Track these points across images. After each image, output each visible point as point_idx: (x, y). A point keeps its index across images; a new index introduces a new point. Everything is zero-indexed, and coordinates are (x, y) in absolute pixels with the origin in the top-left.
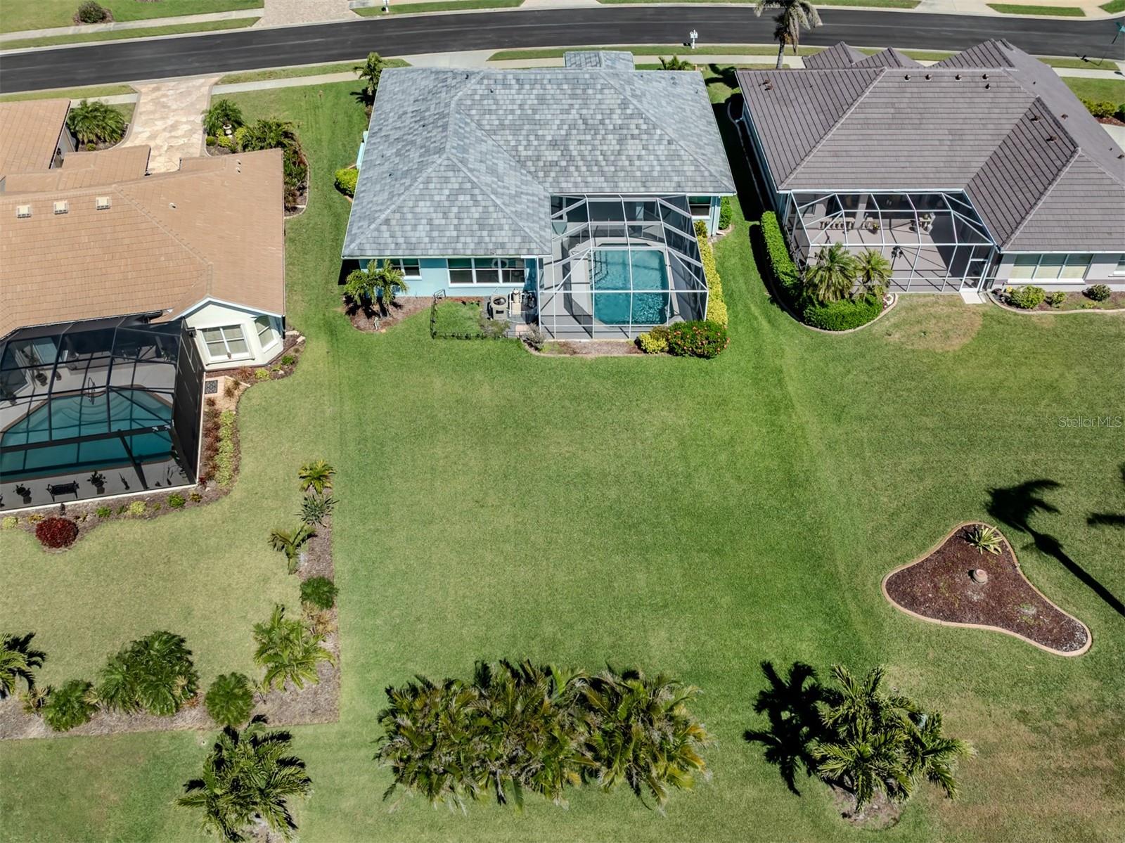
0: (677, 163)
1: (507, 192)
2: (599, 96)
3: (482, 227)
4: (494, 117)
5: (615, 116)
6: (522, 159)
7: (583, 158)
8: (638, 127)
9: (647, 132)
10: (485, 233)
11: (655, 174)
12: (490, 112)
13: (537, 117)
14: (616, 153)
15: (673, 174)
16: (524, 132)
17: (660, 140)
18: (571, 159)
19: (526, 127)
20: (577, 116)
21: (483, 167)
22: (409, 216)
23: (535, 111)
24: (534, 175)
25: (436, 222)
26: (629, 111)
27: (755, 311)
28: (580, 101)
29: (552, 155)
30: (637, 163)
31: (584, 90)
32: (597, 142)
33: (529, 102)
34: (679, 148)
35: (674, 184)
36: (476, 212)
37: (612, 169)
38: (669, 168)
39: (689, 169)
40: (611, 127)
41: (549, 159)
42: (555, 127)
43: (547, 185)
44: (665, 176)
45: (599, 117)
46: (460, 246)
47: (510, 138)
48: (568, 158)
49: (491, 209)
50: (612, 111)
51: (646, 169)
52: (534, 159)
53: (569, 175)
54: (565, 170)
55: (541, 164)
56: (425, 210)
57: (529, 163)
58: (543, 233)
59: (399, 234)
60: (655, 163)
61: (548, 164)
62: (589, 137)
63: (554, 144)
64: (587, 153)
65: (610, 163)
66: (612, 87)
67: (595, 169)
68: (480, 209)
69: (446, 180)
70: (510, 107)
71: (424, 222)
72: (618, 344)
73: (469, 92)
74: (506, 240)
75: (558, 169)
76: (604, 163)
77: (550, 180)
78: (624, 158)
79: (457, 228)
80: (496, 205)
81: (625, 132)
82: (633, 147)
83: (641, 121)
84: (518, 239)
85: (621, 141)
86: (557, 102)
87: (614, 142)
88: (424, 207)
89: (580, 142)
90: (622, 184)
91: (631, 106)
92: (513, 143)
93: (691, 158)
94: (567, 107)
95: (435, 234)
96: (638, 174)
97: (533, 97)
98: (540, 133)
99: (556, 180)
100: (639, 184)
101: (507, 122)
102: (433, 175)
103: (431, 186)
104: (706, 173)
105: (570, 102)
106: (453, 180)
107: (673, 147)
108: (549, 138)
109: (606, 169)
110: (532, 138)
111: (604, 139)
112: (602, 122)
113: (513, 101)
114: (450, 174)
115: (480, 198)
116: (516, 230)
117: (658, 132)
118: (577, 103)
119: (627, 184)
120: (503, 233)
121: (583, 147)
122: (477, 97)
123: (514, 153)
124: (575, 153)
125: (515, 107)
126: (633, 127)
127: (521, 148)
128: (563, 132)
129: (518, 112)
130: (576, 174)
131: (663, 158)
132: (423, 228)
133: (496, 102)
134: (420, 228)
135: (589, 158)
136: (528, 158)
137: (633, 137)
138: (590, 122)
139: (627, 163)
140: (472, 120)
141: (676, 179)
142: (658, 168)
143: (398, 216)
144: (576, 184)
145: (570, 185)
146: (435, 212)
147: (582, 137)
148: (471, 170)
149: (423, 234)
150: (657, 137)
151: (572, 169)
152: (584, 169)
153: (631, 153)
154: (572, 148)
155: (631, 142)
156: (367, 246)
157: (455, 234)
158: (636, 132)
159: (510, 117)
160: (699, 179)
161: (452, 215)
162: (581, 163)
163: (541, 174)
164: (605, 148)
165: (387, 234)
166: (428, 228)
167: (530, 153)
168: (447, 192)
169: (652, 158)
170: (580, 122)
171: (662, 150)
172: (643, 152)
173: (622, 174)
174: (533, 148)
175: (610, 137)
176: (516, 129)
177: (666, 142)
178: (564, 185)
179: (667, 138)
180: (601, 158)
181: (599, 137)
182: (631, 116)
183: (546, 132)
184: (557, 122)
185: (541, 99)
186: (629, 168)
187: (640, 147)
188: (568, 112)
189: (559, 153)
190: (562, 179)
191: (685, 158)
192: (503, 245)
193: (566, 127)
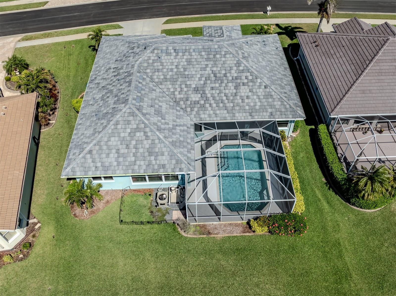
0: (270, 100)
1: (167, 126)
2: (223, 59)
3: (150, 154)
4: (160, 74)
5: (233, 72)
6: (178, 100)
7: (214, 98)
8: (246, 78)
9: (252, 81)
10: (153, 158)
11: (257, 107)
12: (158, 70)
13: (186, 73)
14: (234, 95)
15: (268, 107)
16: (179, 83)
17: (260, 87)
18: (207, 99)
19: (180, 79)
20: (210, 72)
21: (152, 110)
22: (105, 147)
23: (185, 69)
24: (184, 110)
25: (122, 151)
26: (241, 68)
27: (319, 194)
28: (212, 62)
29: (195, 97)
30: (246, 101)
31: (214, 56)
32: (222, 88)
33: (182, 64)
34: (271, 90)
35: (268, 114)
36: (147, 143)
37: (232, 105)
38: (266, 104)
39: (277, 104)
40: (230, 78)
41: (194, 99)
42: (197, 79)
43: (192, 116)
44: (263, 109)
45: (223, 72)
46: (136, 167)
47: (170, 86)
48: (205, 99)
49: (157, 141)
50: (231, 68)
51: (252, 104)
52: (185, 99)
53: (206, 109)
54: (203, 106)
55: (189, 103)
56: (115, 143)
57: (182, 103)
58: (189, 155)
59: (98, 160)
60: (257, 100)
61: (193, 103)
62: (217, 85)
63: (196, 90)
64: (216, 95)
65: (230, 101)
66: (231, 53)
67: (221, 105)
68: (150, 141)
69: (129, 122)
70: (170, 67)
71: (114, 151)
72: (237, 225)
73: (146, 58)
74: (166, 162)
75: (199, 106)
76: (226, 101)
77: (194, 113)
78: (238, 97)
79: (134, 155)
80: (159, 139)
81: (239, 81)
82: (244, 91)
83: (248, 74)
84: (174, 162)
85: (236, 87)
86: (199, 63)
87: (233, 88)
88: (114, 141)
89: (212, 88)
90: (237, 115)
91: (243, 65)
92: (172, 90)
93: (279, 97)
94: (204, 66)
95: (121, 159)
96: (247, 108)
97: (184, 60)
98: (188, 83)
99: (198, 113)
100: (248, 114)
101: (168, 77)
102: (120, 119)
103: (119, 127)
104: (288, 106)
105: (206, 63)
106: (133, 122)
107: (268, 90)
108: (194, 86)
109: (228, 105)
110: (183, 86)
111: (226, 86)
112: (225, 75)
113: (172, 63)
114: (131, 118)
115: (149, 134)
116: (172, 155)
117: (259, 80)
118: (210, 63)
119: (241, 114)
120: (164, 158)
121: (214, 92)
122: (151, 61)
123: (172, 96)
124: (209, 95)
125: (174, 67)
126: (244, 78)
127: (177, 93)
128: (202, 82)
129: (175, 70)
130: (210, 109)
131: (262, 97)
132: (113, 155)
133: (162, 64)
134: (112, 155)
135: (218, 98)
136: (181, 99)
137: (244, 84)
138: (218, 75)
139: (240, 101)
140: (147, 76)
141: (270, 110)
142: (259, 104)
143: (97, 147)
144: (210, 116)
145: (206, 116)
146: (121, 144)
147: (213, 85)
148: (144, 115)
149: (113, 160)
150: (258, 84)
151: (207, 105)
152: (214, 105)
153: (243, 94)
154: (207, 92)
155: (242, 87)
156: (77, 169)
157: (133, 159)
158: (246, 81)
159: (170, 73)
160: (283, 110)
161: (132, 146)
162: (212, 102)
163: (189, 109)
164: (227, 91)
165: (90, 161)
166: (116, 155)
167: (182, 96)
168: (129, 130)
169: (255, 97)
170: (212, 75)
171: (261, 92)
172: (250, 94)
173: (237, 108)
174: (184, 93)
175: (230, 84)
176: (173, 81)
177: (263, 87)
178: (202, 116)
179: (264, 84)
180: (224, 98)
181: (224, 85)
182: (243, 71)
183: (192, 83)
184: (199, 76)
185: (189, 62)
186: (241, 104)
187: (248, 90)
188: (205, 69)
189: (199, 95)
190: (201, 112)
191: (275, 97)
192: (164, 166)
193: (204, 79)
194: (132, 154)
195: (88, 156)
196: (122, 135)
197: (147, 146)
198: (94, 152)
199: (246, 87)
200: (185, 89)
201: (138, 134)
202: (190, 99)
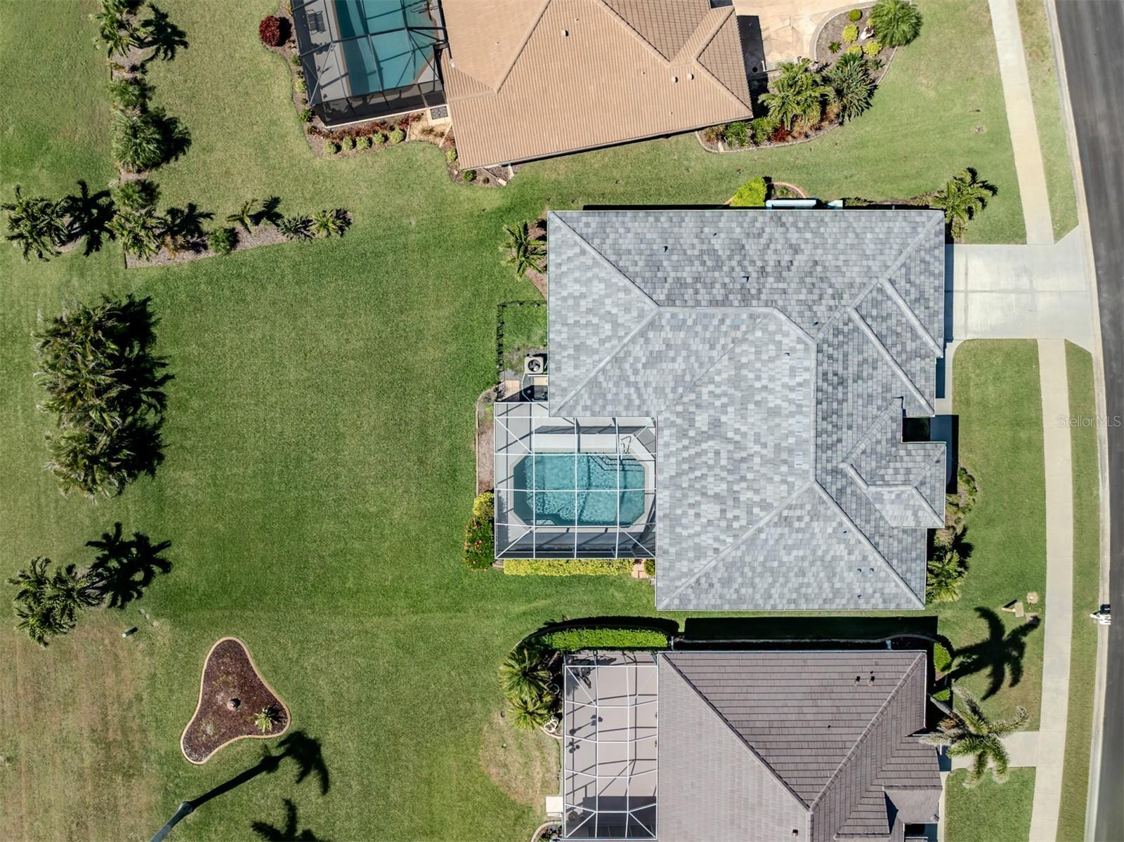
0: (691, 555)
3: (577, 348)
4: (752, 357)
5: (750, 494)
6: (697, 389)
17: (716, 539)
19: (738, 394)
22: (589, 274)
24: (678, 401)
25: (583, 302)
27: (541, 603)
28: (771, 455)
29: (702, 420)
31: (785, 462)
32: (717, 471)
33: (770, 398)
34: (709, 559)
35: (667, 547)
36: (592, 342)
37: (685, 485)
38: (684, 545)
39: (684, 566)
40: (736, 488)
41: (697, 418)
42: (737, 426)
43: (667, 415)
44: (676, 540)
45: (750, 476)
46: (558, 327)
47: (725, 376)
48: (699, 438)
49: (596, 357)
50: (757, 491)
51: (684, 521)
52: (698, 401)
53: (679, 439)
54: (683, 434)
55: (692, 409)
56: (595, 290)
57: (693, 396)
58: (579, 408)
59: (571, 265)
60: (691, 531)
61: (692, 416)
62: (724, 462)
63: (716, 424)
64: (704, 459)
65: (692, 482)
67: (685, 467)
68: (596, 346)
69: (627, 310)
70: (763, 375)
73: (785, 328)
75: (686, 427)
76: (692, 476)
77: (673, 418)
78: (698, 498)
81: (730, 503)
82: (710, 510)
84: (565, 384)
85: (717, 496)
86: (771, 430)
87: (717, 490)
88: (598, 288)
89: (717, 453)
90: (667, 493)
92: (717, 379)
94: (763, 440)
95: (570, 302)
96: (679, 511)
97: (778, 402)
98: (731, 409)
99: (673, 424)
100: (668, 511)
101: (744, 372)
102: (633, 295)
103: (621, 295)
104: (678, 583)
106: (628, 317)
107: (710, 553)
108: (724, 419)
109: (685, 478)
110: (724, 400)
111: (722, 479)
112: (743, 479)
113: (772, 379)
114: (635, 313)
116: (573, 381)
118: (769, 453)
120: (571, 369)
121: (711, 455)
122: (778, 337)
123: (706, 379)
124: (704, 446)
125: (764, 382)
126: (737, 512)
127: (711, 387)
128: (730, 435)
129: (758, 385)
130: (680, 446)
131: (697, 540)
132: (577, 289)
134: (577, 287)
135: (697, 461)
137: (723, 511)
138: (744, 466)
139: (691, 501)
140: (746, 333)
141: (672, 550)
142: (685, 533)
143: (590, 262)
144: (667, 445)
145: (666, 439)
146: (594, 301)
147: (724, 455)
148: (642, 334)
149: (570, 290)
150: (722, 537)
151: (686, 442)
152: (686, 454)
153: (703, 507)
154: (711, 443)
156: (559, 235)
158: (730, 515)
159: (751, 376)
160: (672, 574)
161: (590, 317)
162: (692, 452)
163: (679, 408)
164: (711, 479)
165: (570, 253)
166: (577, 294)
167: (705, 397)
168: (614, 311)
169: (698, 528)
170: (744, 454)
171: (707, 540)
172: (704, 520)
173: (678, 494)
174: (711, 400)
175: (724, 486)
176: (735, 381)
179: (721, 548)
180: (698, 473)
181: (724, 474)
182: (750, 512)
183: (731, 415)
184: (743, 429)
185: (774, 412)
186: (686, 502)
187: (711, 517)
188: (757, 441)
189: (705, 429)
190: (674, 430)
191: (696, 563)
193: (737, 438)
194: (578, 318)
195: (577, 250)
196: (608, 301)
197: (589, 342)
198: (582, 259)
199: (718, 515)
200: (718, 403)
201: (608, 326)
202: (698, 412)
